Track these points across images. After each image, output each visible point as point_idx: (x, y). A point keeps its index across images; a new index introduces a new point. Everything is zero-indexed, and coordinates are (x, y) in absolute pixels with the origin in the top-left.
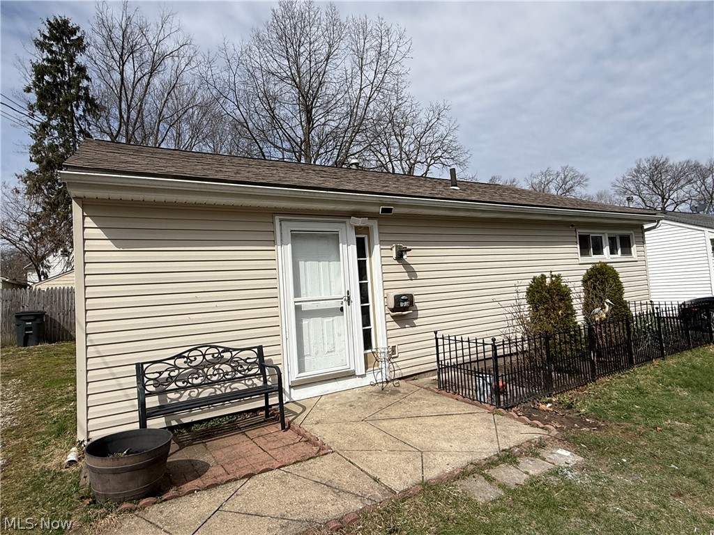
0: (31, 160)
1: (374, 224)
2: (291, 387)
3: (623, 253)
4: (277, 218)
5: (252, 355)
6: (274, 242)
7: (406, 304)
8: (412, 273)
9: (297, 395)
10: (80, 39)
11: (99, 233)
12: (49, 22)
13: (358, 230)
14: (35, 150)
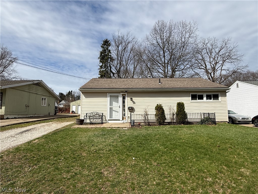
0: (99, 74)
1: (126, 94)
2: (108, 120)
3: (213, 99)
4: (108, 93)
5: (101, 114)
6: (107, 97)
7: (131, 108)
8: (134, 103)
9: (109, 122)
10: (110, 43)
11: (84, 96)
12: (103, 41)
13: (122, 95)
14: (100, 72)
